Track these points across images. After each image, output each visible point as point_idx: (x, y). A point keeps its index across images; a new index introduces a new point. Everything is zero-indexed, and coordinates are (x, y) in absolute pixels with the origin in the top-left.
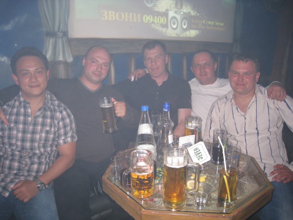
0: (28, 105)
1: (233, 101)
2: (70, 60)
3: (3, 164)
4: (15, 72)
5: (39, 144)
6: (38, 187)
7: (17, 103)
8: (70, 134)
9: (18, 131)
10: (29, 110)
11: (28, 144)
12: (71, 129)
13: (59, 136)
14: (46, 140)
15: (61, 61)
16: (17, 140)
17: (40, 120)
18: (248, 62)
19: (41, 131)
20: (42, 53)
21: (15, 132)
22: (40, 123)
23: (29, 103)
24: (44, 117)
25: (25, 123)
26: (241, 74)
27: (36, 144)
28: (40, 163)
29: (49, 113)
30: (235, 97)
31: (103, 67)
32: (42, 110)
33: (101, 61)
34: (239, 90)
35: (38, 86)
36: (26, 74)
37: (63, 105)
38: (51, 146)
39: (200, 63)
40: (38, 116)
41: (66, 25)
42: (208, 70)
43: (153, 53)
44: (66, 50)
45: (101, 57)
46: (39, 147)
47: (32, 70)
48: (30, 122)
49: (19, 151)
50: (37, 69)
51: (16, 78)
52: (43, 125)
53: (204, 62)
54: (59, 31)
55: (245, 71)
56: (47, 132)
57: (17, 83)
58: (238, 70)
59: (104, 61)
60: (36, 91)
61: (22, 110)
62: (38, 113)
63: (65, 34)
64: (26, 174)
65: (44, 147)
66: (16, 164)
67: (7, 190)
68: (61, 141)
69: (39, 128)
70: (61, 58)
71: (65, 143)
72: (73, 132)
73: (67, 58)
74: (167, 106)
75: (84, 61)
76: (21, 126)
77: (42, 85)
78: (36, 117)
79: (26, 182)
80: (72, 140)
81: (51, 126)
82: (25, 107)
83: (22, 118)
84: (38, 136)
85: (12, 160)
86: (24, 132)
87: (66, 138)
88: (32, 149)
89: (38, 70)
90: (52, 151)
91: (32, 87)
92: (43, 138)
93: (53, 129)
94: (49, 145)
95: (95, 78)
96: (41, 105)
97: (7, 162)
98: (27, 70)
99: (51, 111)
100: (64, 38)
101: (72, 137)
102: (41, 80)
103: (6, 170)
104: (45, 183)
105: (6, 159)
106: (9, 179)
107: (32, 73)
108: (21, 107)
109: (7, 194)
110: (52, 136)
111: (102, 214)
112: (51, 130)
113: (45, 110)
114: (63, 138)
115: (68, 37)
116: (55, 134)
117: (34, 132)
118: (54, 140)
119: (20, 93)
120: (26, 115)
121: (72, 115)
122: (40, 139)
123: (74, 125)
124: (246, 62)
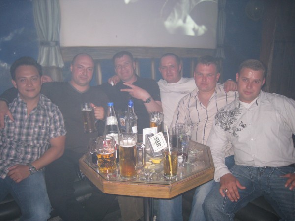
0: (25, 105)
1: (197, 97)
2: (62, 65)
3: (2, 152)
4: (14, 78)
5: (33, 137)
6: (30, 171)
7: (16, 103)
8: (59, 129)
9: (16, 127)
10: (26, 110)
11: (24, 137)
12: (61, 125)
13: (50, 131)
14: (39, 134)
15: (54, 66)
16: (14, 134)
17: (34, 117)
18: (210, 65)
19: (35, 127)
20: (37, 62)
21: (13, 127)
22: (34, 120)
23: (26, 104)
24: (38, 115)
25: (21, 120)
26: (205, 75)
27: (31, 138)
28: (33, 154)
29: (42, 112)
30: (199, 94)
31: (88, 71)
32: (36, 109)
33: (86, 66)
34: (203, 89)
35: (34, 90)
36: (23, 80)
37: (55, 105)
38: (44, 139)
39: (167, 65)
40: (33, 114)
41: (58, 36)
42: (173, 72)
43: (122, 61)
44: (58, 57)
45: (85, 63)
46: (33, 140)
47: (28, 77)
48: (26, 119)
49: (16, 142)
50: (32, 77)
51: (14, 83)
52: (37, 121)
53: (170, 64)
54: (52, 40)
55: (208, 72)
56: (40, 128)
57: (16, 87)
58: (202, 72)
59: (88, 66)
60: (31, 94)
61: (20, 109)
62: (33, 112)
63: (57, 43)
64: (21, 161)
65: (38, 139)
66: (13, 152)
67: (5, 173)
68: (52, 135)
69: (33, 124)
70: (54, 64)
71: (55, 136)
72: (62, 128)
73: (59, 64)
74: (131, 103)
75: (71, 68)
76: (18, 123)
77: (37, 90)
78: (31, 115)
79: (20, 166)
80: (61, 134)
81: (43, 122)
82: (22, 107)
83: (19, 116)
84: (32, 131)
85: (10, 149)
86: (21, 127)
87: (57, 132)
88: (27, 141)
89: (34, 77)
90: (44, 143)
91: (28, 91)
92: (36, 132)
93: (45, 125)
94: (41, 138)
95: (82, 82)
96: (36, 105)
97: (6, 151)
98: (24, 77)
99: (44, 110)
100: (56, 47)
101: (62, 131)
102: (36, 85)
103: (5, 158)
104: (36, 168)
105: (5, 148)
106: (6, 164)
107: (29, 79)
108: (18, 106)
109: (4, 176)
110: (44, 131)
111: (86, 196)
112: (43, 125)
113: (39, 109)
114: (54, 132)
115: (59, 45)
116: (46, 129)
117: (29, 128)
118: (45, 134)
119: (19, 95)
120: (22, 113)
121: (61, 113)
122: (34, 133)
123: (63, 122)
124: (209, 65)
